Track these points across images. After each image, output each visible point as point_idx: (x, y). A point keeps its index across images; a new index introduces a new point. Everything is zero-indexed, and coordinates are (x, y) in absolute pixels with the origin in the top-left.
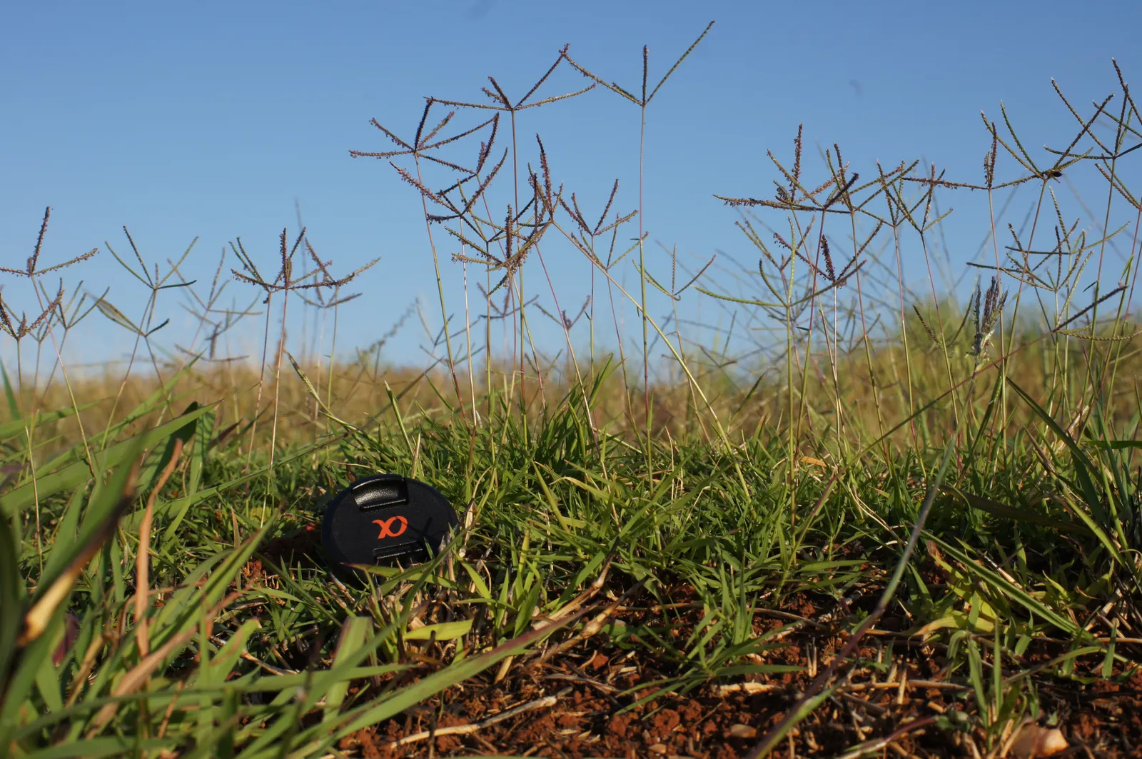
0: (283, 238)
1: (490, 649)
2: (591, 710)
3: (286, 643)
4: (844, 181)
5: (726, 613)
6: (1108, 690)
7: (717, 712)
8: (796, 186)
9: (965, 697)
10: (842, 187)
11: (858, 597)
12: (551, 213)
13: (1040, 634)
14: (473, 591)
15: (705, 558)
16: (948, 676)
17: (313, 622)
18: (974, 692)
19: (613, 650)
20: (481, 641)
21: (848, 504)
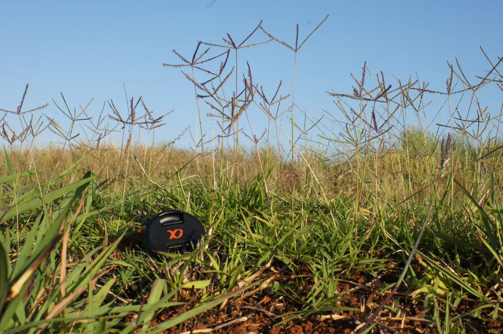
0: (132, 101)
1: (218, 293)
2: (263, 323)
3: (127, 285)
4: (385, 88)
5: (325, 282)
6: (496, 325)
7: (319, 327)
8: (362, 89)
9: (431, 326)
10: (384, 91)
11: (383, 275)
12: (252, 96)
13: (465, 296)
14: (211, 265)
15: (315, 254)
16: (424, 315)
17: (139, 277)
18: (436, 324)
19: (273, 295)
20: (214, 289)
21: (380, 233)
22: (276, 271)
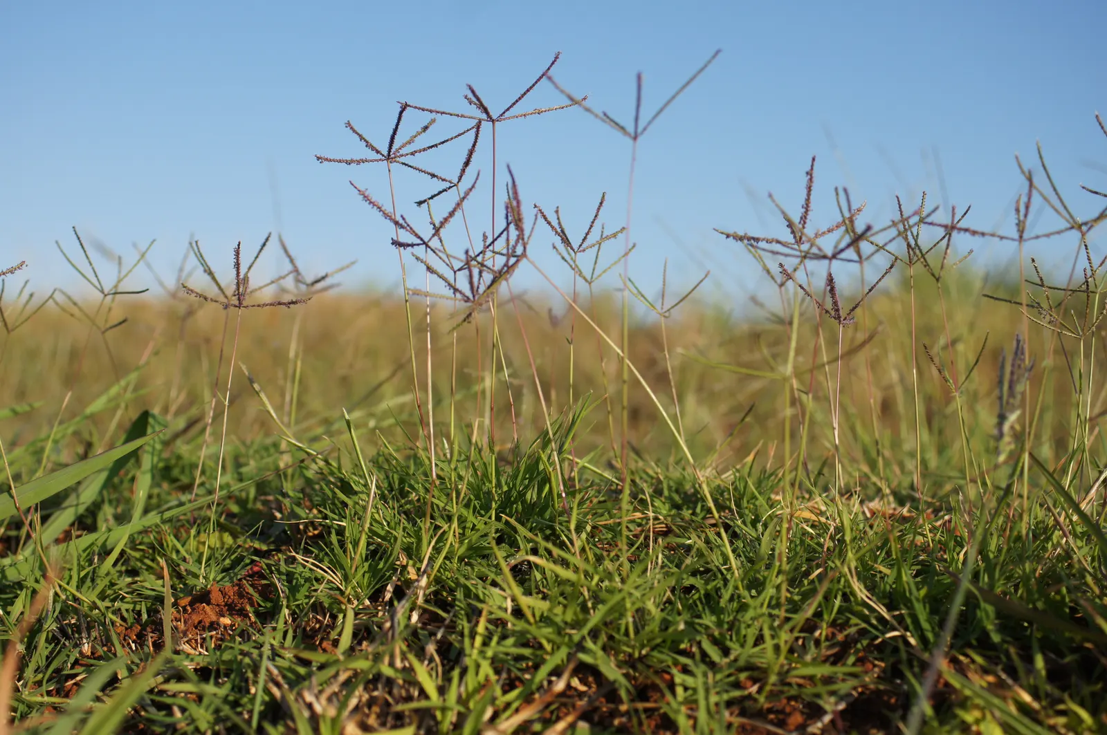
0: (237, 253)
3: (209, 732)
5: (701, 733)
11: (851, 699)
21: (844, 587)
22: (583, 688)
